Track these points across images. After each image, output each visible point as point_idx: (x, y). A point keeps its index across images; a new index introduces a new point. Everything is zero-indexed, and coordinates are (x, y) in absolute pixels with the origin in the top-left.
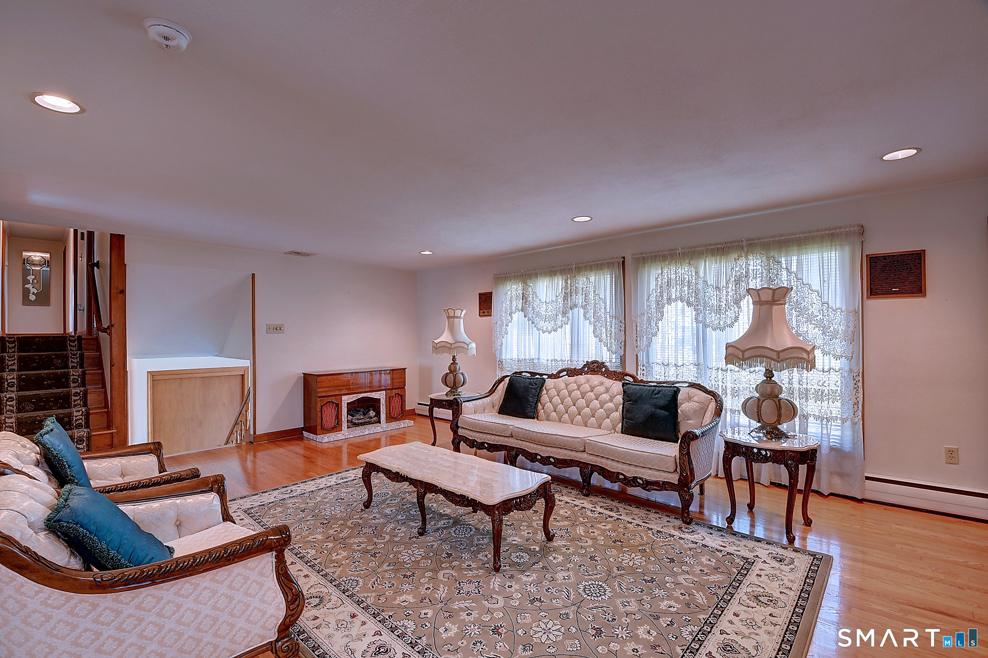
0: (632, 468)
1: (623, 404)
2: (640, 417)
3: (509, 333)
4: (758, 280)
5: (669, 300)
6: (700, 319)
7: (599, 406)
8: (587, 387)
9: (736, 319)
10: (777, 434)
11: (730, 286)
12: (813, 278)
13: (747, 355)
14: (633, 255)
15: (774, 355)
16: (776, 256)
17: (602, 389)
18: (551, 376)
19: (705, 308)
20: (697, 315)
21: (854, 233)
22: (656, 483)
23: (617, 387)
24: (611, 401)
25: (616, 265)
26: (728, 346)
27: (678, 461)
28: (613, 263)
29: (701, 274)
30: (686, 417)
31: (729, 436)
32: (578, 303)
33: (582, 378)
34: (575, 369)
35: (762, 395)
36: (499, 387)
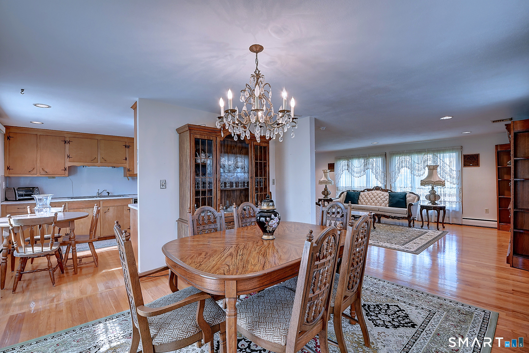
0: (394, 214)
1: (389, 198)
2: (394, 201)
3: (342, 177)
4: (431, 161)
5: (402, 167)
6: (412, 173)
7: (380, 200)
8: (376, 194)
9: (424, 173)
10: (434, 204)
11: (422, 163)
12: (447, 161)
13: (426, 183)
14: (389, 152)
15: (434, 183)
16: (436, 154)
17: (381, 195)
18: (361, 191)
19: (414, 170)
20: (411, 172)
21: (459, 148)
22: (401, 218)
23: (386, 194)
24: (384, 198)
25: (383, 155)
26: (421, 181)
27: (407, 211)
28: (382, 155)
29: (413, 159)
30: (409, 201)
31: (422, 204)
32: (369, 167)
33: (373, 191)
34: (370, 189)
35: (431, 194)
36: (342, 195)
